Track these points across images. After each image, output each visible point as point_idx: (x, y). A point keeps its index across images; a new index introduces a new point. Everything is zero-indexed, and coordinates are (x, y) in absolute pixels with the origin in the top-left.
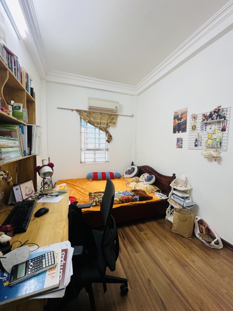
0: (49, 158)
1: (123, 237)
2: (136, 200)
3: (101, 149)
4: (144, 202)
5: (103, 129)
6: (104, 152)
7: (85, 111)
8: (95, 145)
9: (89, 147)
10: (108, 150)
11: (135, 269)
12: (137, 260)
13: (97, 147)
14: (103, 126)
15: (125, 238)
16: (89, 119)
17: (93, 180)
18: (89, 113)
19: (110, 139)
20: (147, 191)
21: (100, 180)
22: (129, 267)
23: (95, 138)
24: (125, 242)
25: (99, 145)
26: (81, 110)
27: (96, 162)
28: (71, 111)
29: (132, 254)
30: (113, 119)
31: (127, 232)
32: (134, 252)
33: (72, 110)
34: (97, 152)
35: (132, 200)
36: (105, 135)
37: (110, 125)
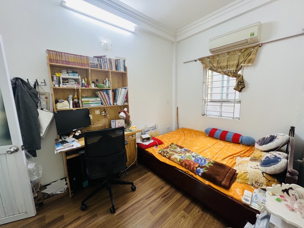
0: (177, 108)
1: (165, 196)
2: (197, 173)
3: (230, 101)
4: (207, 183)
5: (230, 74)
6: (233, 105)
7: (208, 57)
8: (222, 96)
9: (215, 99)
10: (240, 102)
11: (133, 215)
12: (142, 214)
13: (224, 98)
14: (230, 70)
15: (164, 198)
16: (211, 65)
17: (209, 136)
18: (213, 57)
19: (241, 86)
20: (242, 177)
21: (217, 139)
22: (133, 210)
23: (223, 87)
24: (158, 200)
25: (227, 95)
26: (204, 58)
27: (222, 117)
28: (194, 62)
29: (148, 208)
30: (249, 55)
31: (174, 196)
32: (150, 210)
33: (196, 61)
34: (223, 104)
35: (192, 169)
36: (236, 80)
37: (242, 66)
